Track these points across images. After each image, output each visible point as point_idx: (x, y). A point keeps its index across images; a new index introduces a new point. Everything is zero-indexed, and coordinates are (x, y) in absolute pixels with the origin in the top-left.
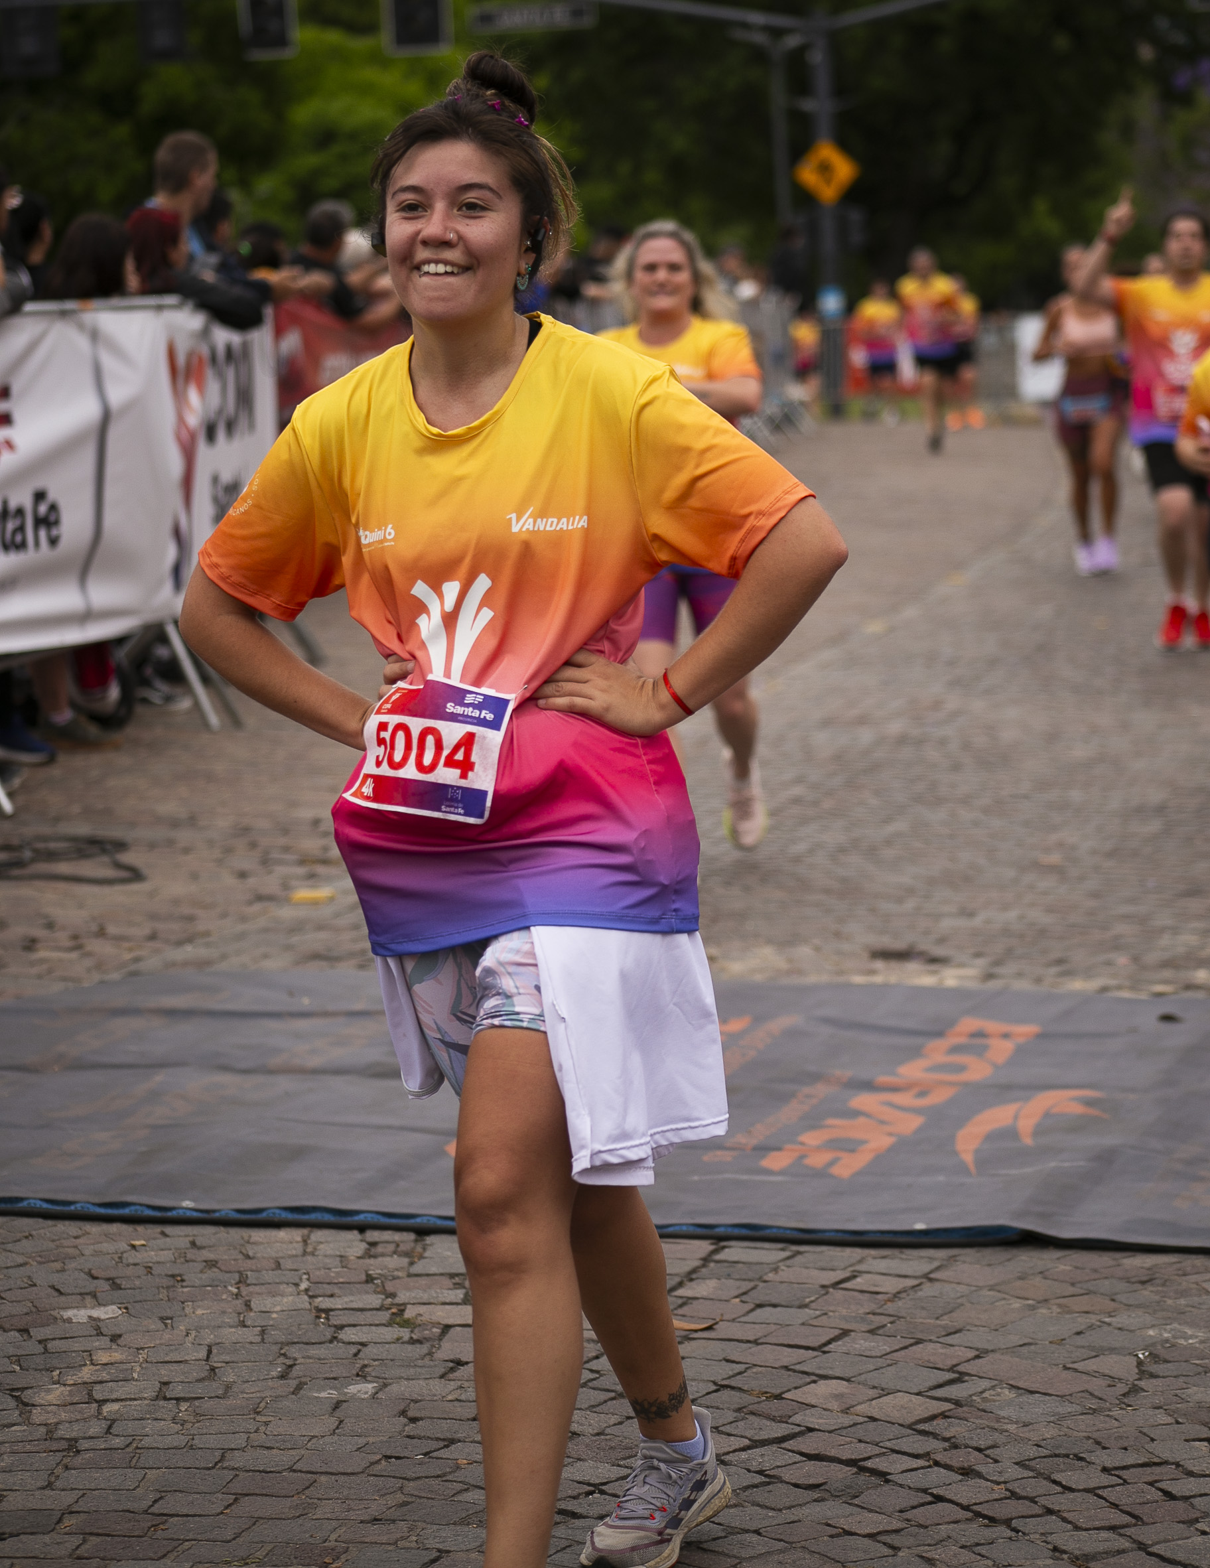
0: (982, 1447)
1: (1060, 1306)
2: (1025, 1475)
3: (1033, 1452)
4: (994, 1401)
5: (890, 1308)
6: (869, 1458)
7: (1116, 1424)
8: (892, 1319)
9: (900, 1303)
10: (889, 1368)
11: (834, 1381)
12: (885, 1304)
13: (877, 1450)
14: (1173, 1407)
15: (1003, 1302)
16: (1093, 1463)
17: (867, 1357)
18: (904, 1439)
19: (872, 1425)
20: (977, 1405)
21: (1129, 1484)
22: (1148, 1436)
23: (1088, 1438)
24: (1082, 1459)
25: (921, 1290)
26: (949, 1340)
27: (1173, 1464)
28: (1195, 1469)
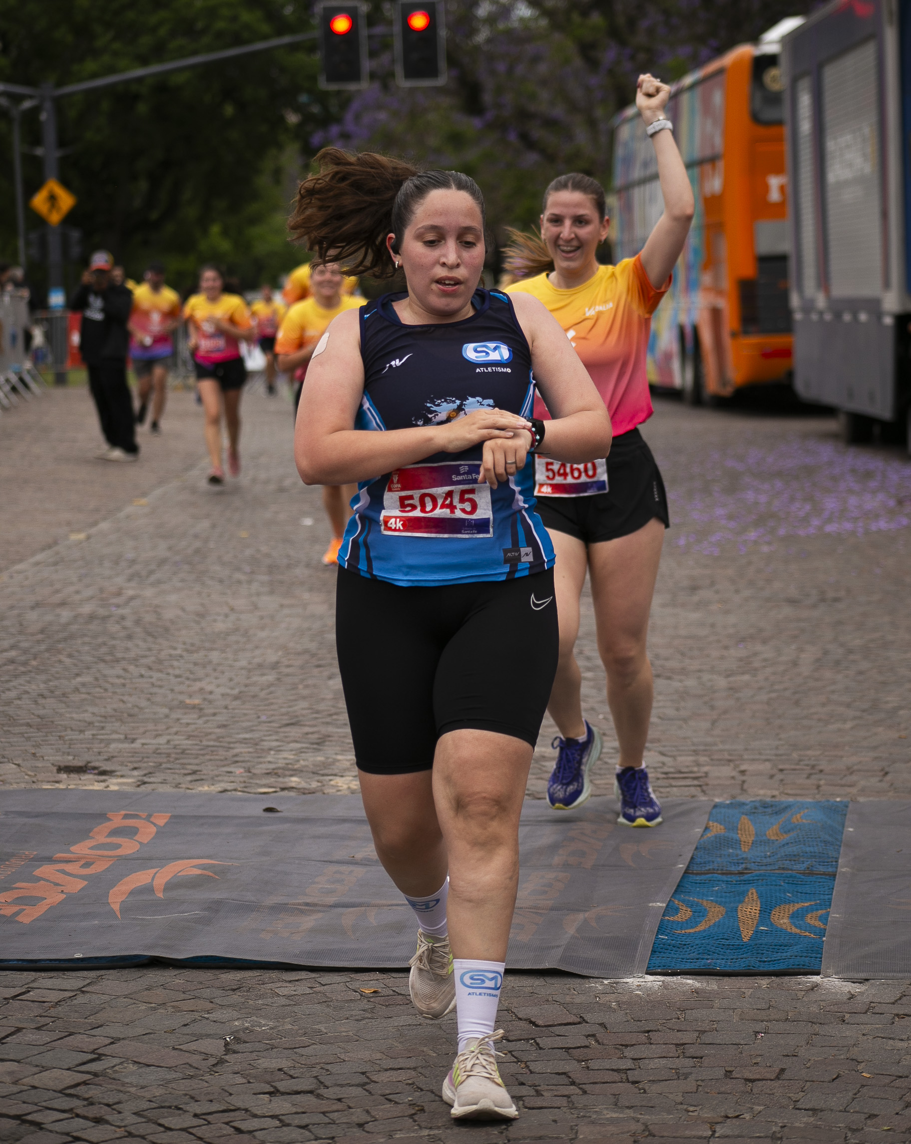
0: (111, 1103)
1: (173, 1007)
2: (139, 1121)
3: (145, 1105)
4: (122, 1072)
5: (53, 1012)
6: (29, 1114)
7: (206, 1085)
8: (53, 1019)
9: (60, 1008)
10: (49, 1053)
11: (8, 1063)
12: (49, 1010)
13: (36, 1108)
14: (247, 1072)
15: (133, 1006)
16: (188, 1111)
17: (34, 1045)
18: (56, 1100)
19: (33, 1092)
20: (109, 1075)
21: (211, 1124)
22: (228, 1092)
23: (186, 1095)
24: (180, 1109)
25: (76, 999)
26: (93, 1032)
27: (243, 1110)
28: (259, 1113)
